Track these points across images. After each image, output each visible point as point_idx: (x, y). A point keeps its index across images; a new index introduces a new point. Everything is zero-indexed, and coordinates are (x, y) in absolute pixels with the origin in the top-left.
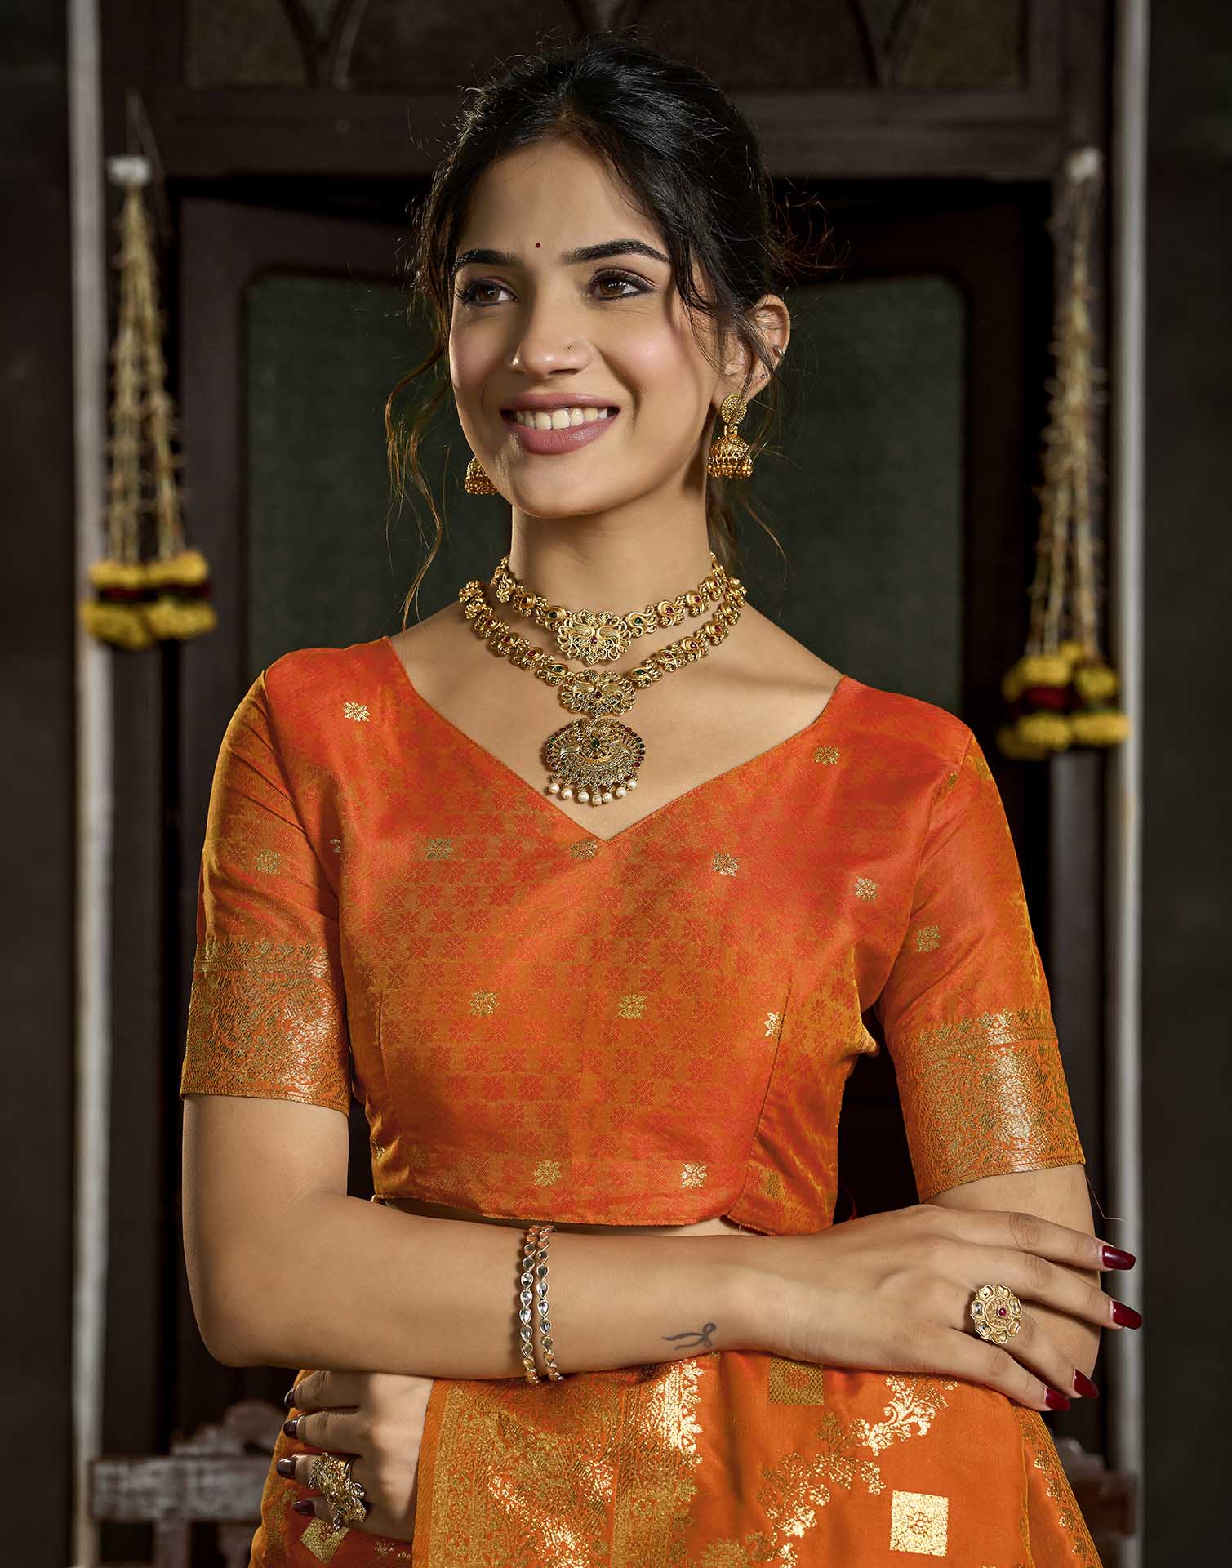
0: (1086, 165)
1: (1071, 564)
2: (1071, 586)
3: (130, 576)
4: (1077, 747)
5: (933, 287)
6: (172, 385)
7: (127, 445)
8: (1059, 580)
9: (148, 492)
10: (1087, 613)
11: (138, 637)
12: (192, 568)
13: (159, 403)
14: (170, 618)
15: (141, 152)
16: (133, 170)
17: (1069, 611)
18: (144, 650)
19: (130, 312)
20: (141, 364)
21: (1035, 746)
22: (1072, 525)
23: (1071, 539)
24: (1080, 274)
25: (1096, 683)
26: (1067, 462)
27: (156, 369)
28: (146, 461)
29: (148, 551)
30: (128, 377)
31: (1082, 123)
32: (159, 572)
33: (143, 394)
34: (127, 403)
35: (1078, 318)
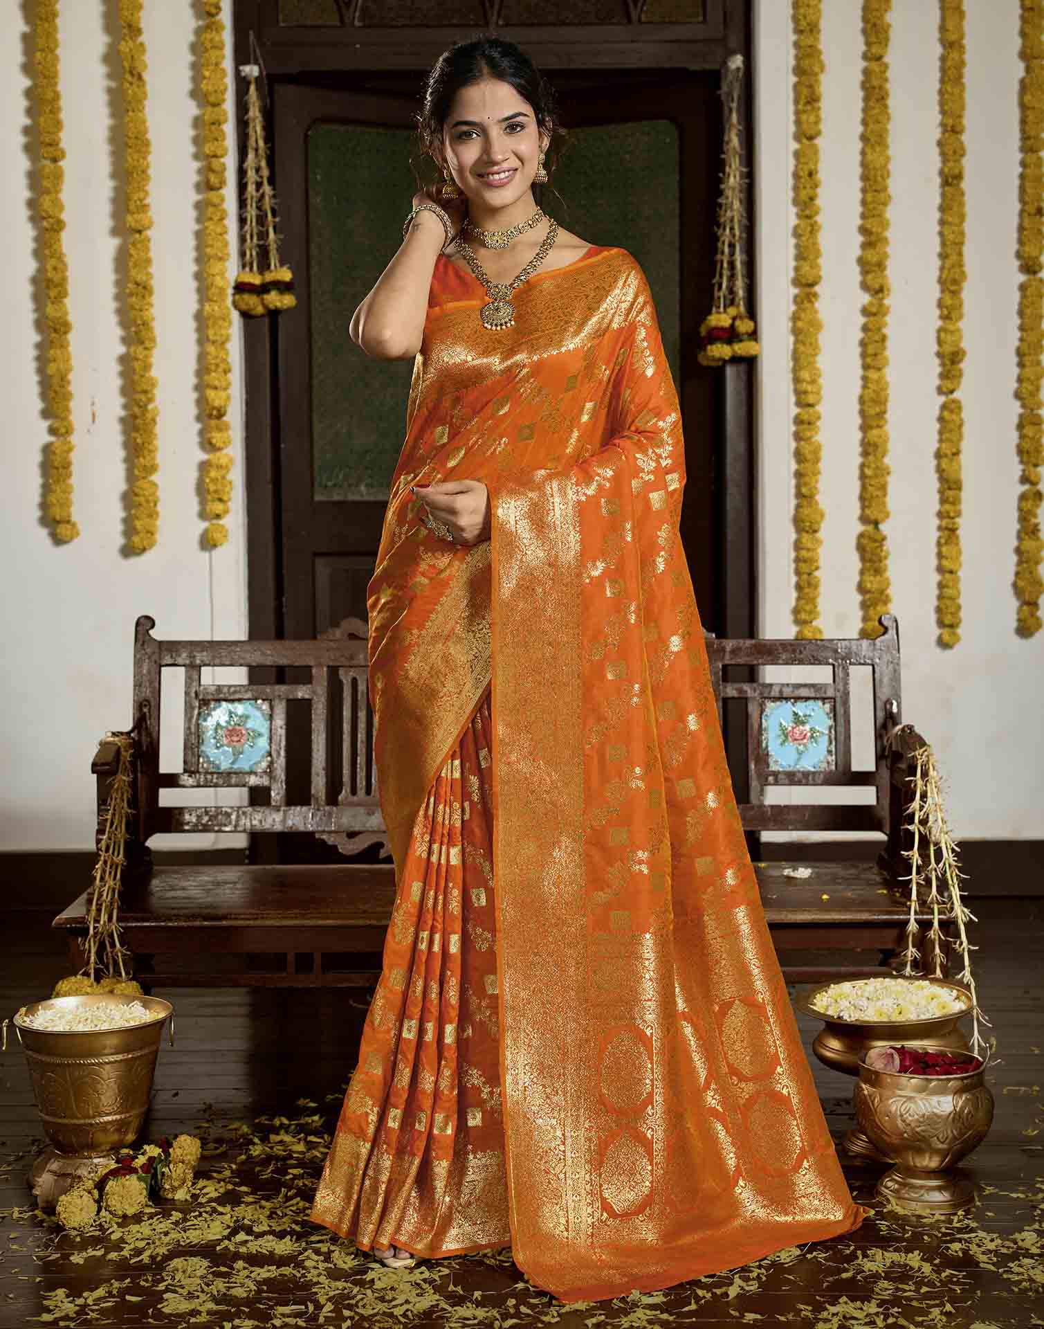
0: (737, 61)
1: (732, 265)
2: (732, 277)
3: (256, 280)
4: (735, 360)
5: (663, 124)
6: (271, 181)
7: (252, 212)
8: (726, 273)
9: (263, 235)
10: (741, 293)
11: (260, 310)
12: (286, 275)
13: (267, 189)
14: (275, 299)
15: (256, 63)
16: (251, 70)
17: (731, 291)
18: (262, 316)
19: (252, 142)
20: (258, 170)
21: (714, 359)
22: (732, 246)
23: (732, 254)
24: (735, 118)
25: (744, 326)
26: (729, 214)
27: (265, 173)
28: (261, 220)
29: (264, 266)
30: (251, 174)
31: (735, 40)
32: (269, 277)
33: (259, 185)
34: (251, 188)
35: (734, 140)
